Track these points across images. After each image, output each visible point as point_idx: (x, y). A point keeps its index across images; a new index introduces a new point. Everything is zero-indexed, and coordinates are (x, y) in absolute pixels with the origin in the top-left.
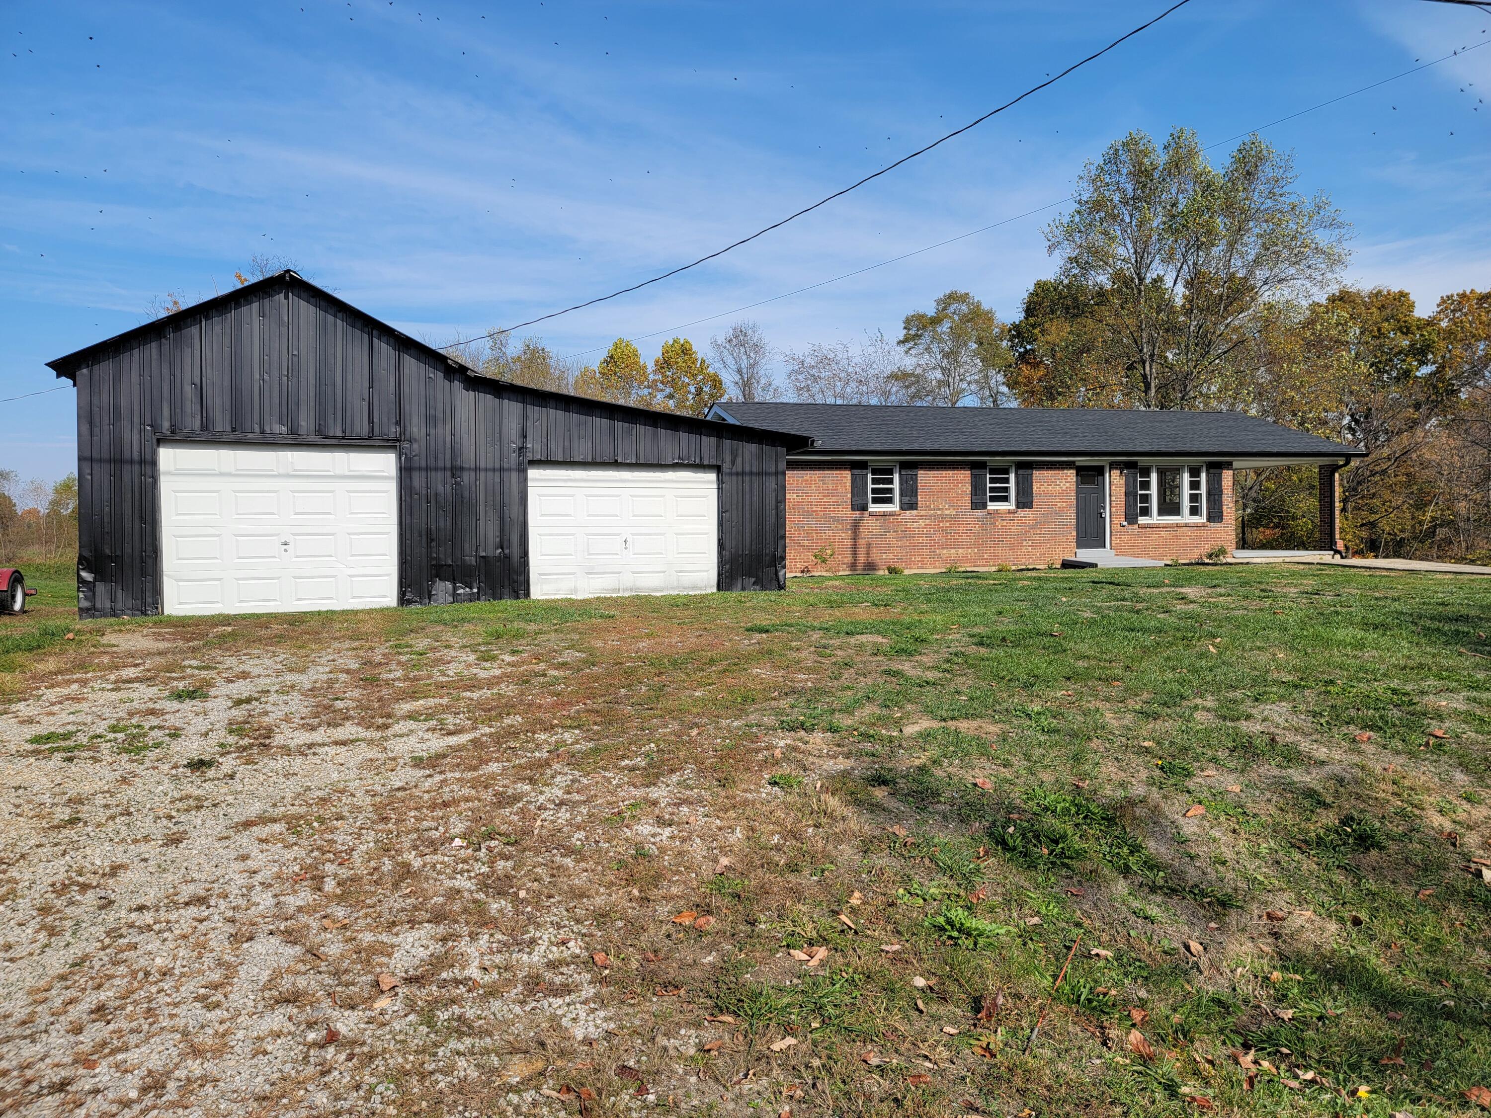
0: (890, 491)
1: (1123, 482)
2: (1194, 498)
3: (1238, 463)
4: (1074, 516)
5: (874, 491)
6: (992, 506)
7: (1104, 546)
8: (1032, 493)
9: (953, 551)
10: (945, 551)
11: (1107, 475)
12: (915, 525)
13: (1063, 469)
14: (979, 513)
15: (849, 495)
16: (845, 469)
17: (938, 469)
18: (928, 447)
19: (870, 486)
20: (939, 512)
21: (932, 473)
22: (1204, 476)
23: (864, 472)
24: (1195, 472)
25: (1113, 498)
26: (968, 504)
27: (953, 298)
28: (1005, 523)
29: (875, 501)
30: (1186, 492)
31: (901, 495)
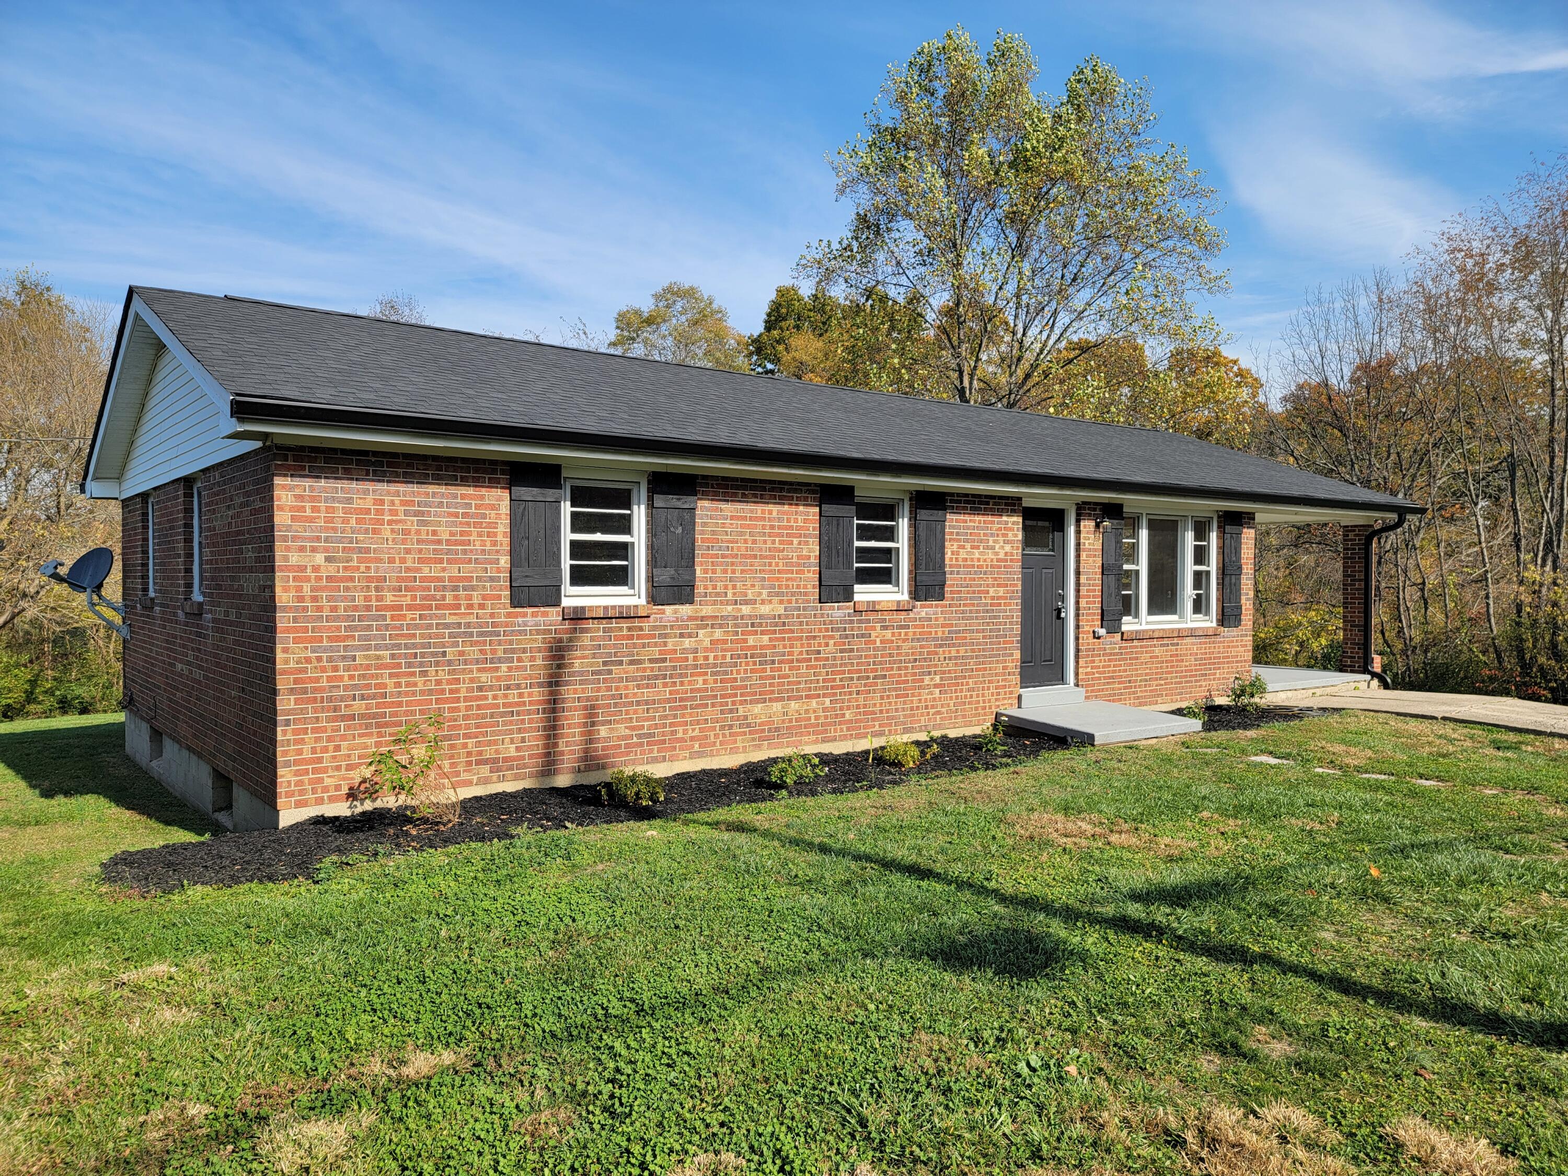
0: (623, 550)
1: (1098, 545)
2: (1200, 579)
3: (1265, 515)
4: (1017, 616)
5: (578, 549)
6: (864, 593)
7: (1062, 680)
8: (942, 565)
9: (777, 707)
10: (758, 709)
11: (1072, 530)
12: (687, 643)
13: (1000, 513)
14: (837, 611)
15: (504, 561)
16: (493, 483)
17: (744, 499)
18: (722, 436)
19: (567, 536)
20: (746, 610)
21: (729, 508)
22: (1214, 536)
23: (550, 494)
24: (1201, 532)
25: (1083, 579)
26: (814, 592)
27: (671, 294)
28: (888, 634)
29: (580, 577)
30: (1189, 567)
31: (653, 562)
